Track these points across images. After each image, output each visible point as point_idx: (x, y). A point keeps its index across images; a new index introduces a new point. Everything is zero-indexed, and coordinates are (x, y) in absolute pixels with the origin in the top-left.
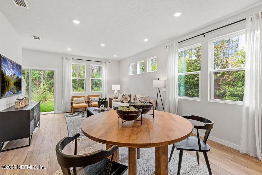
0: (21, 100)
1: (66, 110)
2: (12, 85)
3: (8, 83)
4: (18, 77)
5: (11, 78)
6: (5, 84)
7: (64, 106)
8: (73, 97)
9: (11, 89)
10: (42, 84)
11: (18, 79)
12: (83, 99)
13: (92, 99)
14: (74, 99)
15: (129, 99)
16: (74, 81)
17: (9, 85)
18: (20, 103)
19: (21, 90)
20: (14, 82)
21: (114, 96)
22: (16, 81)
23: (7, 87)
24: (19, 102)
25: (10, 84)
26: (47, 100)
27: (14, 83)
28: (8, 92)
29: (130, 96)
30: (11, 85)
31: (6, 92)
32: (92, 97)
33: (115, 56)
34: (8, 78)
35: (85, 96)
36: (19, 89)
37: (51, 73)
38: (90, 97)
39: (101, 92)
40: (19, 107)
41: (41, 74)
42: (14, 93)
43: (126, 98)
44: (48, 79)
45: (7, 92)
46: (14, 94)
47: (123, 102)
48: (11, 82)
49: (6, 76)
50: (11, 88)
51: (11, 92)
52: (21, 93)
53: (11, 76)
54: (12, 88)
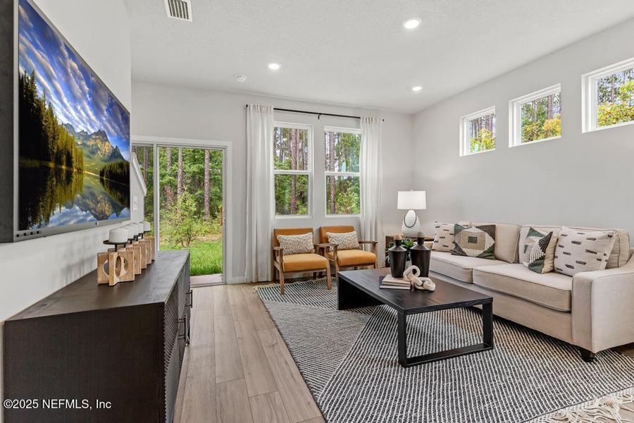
0: (125, 244)
1: (257, 273)
2: (89, 179)
3: (69, 163)
4: (115, 154)
5: (84, 144)
6: (52, 165)
7: (251, 261)
8: (276, 232)
9: (84, 197)
10: (180, 198)
11: (119, 161)
12: (309, 240)
13: (335, 238)
14: (281, 237)
15: (489, 242)
16: (280, 183)
17: (75, 177)
18: (119, 258)
19: (128, 206)
20: (98, 169)
21: (404, 228)
22: (107, 164)
23: (59, 180)
24: (115, 255)
25: (80, 171)
26: (193, 238)
27: (102, 174)
28: (69, 207)
29: (491, 230)
30: (86, 178)
31: (52, 208)
32: (334, 234)
33: (417, 89)
34: (70, 142)
35: (310, 230)
36: (121, 200)
37: (198, 173)
38: (329, 234)
39: (360, 216)
40: (116, 280)
41: (176, 176)
42: (101, 217)
43: (472, 240)
44: (192, 188)
45: (59, 211)
46: (99, 219)
47: (464, 254)
48: (86, 165)
49: (55, 123)
50: (84, 190)
51: (85, 207)
52: (128, 217)
53: (86, 136)
54: (92, 194)
